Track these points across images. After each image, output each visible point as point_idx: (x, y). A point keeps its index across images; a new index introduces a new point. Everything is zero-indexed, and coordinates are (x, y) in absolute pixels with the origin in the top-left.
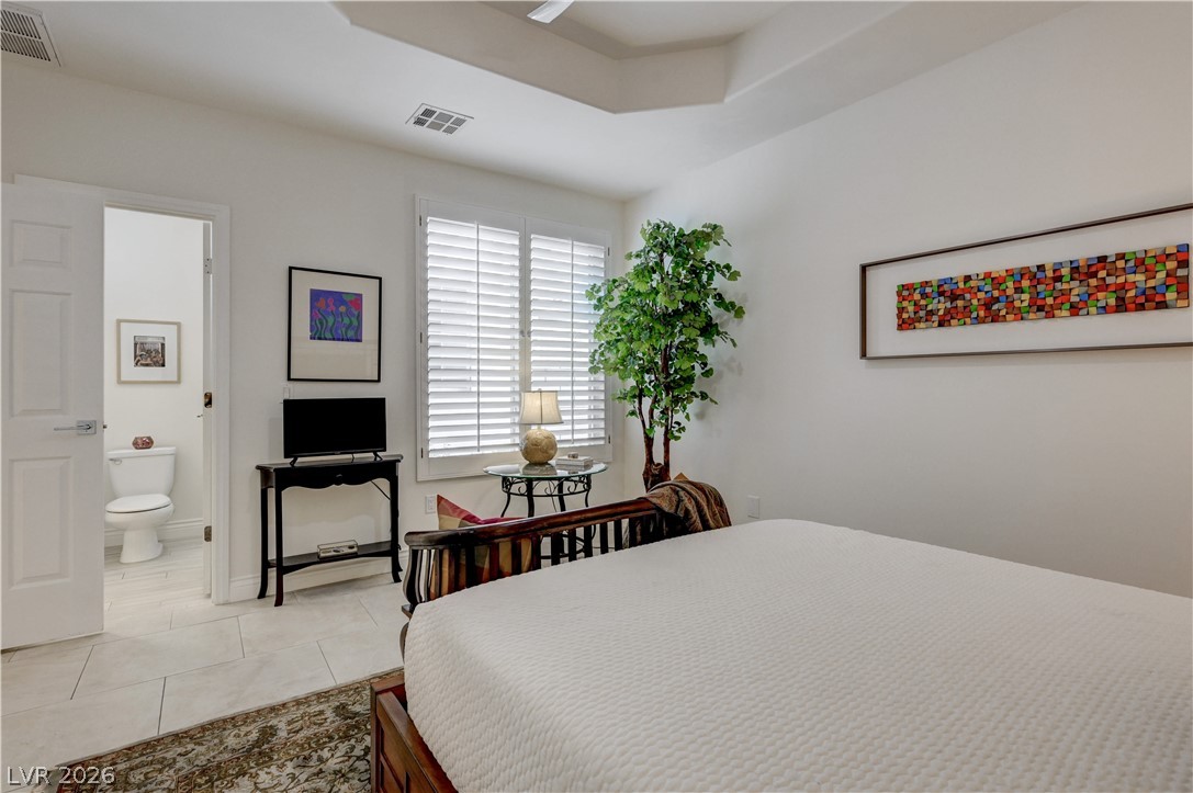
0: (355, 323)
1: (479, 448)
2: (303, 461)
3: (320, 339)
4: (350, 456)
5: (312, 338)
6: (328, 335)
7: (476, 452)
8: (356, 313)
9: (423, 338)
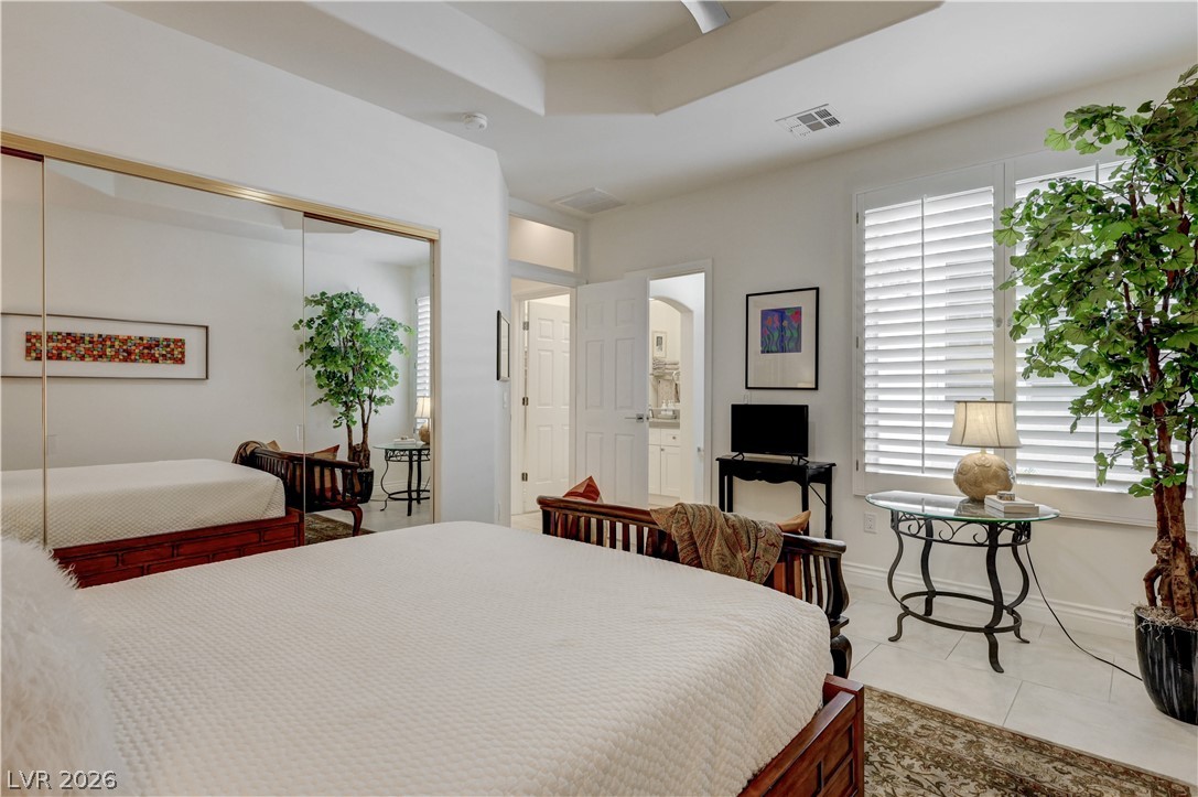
0: (795, 335)
1: (922, 469)
2: (748, 456)
3: (768, 352)
4: (789, 458)
5: (763, 352)
6: (774, 348)
7: (919, 474)
8: (796, 325)
9: (858, 342)
